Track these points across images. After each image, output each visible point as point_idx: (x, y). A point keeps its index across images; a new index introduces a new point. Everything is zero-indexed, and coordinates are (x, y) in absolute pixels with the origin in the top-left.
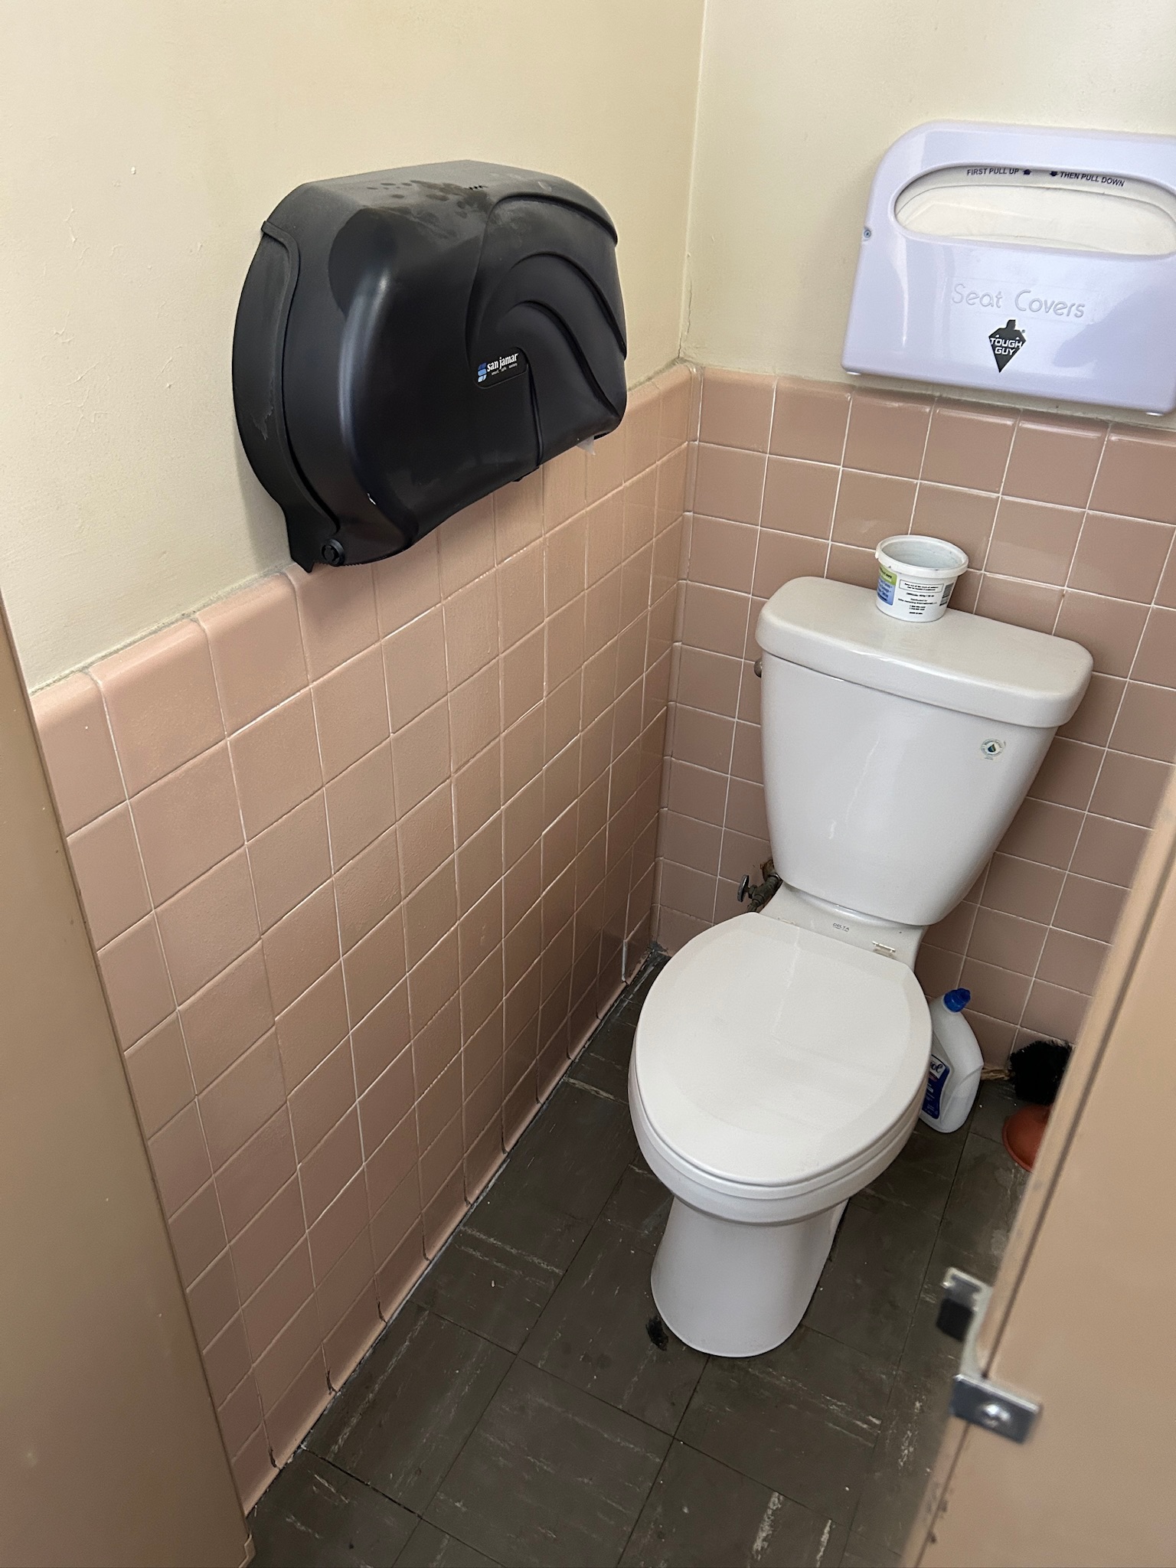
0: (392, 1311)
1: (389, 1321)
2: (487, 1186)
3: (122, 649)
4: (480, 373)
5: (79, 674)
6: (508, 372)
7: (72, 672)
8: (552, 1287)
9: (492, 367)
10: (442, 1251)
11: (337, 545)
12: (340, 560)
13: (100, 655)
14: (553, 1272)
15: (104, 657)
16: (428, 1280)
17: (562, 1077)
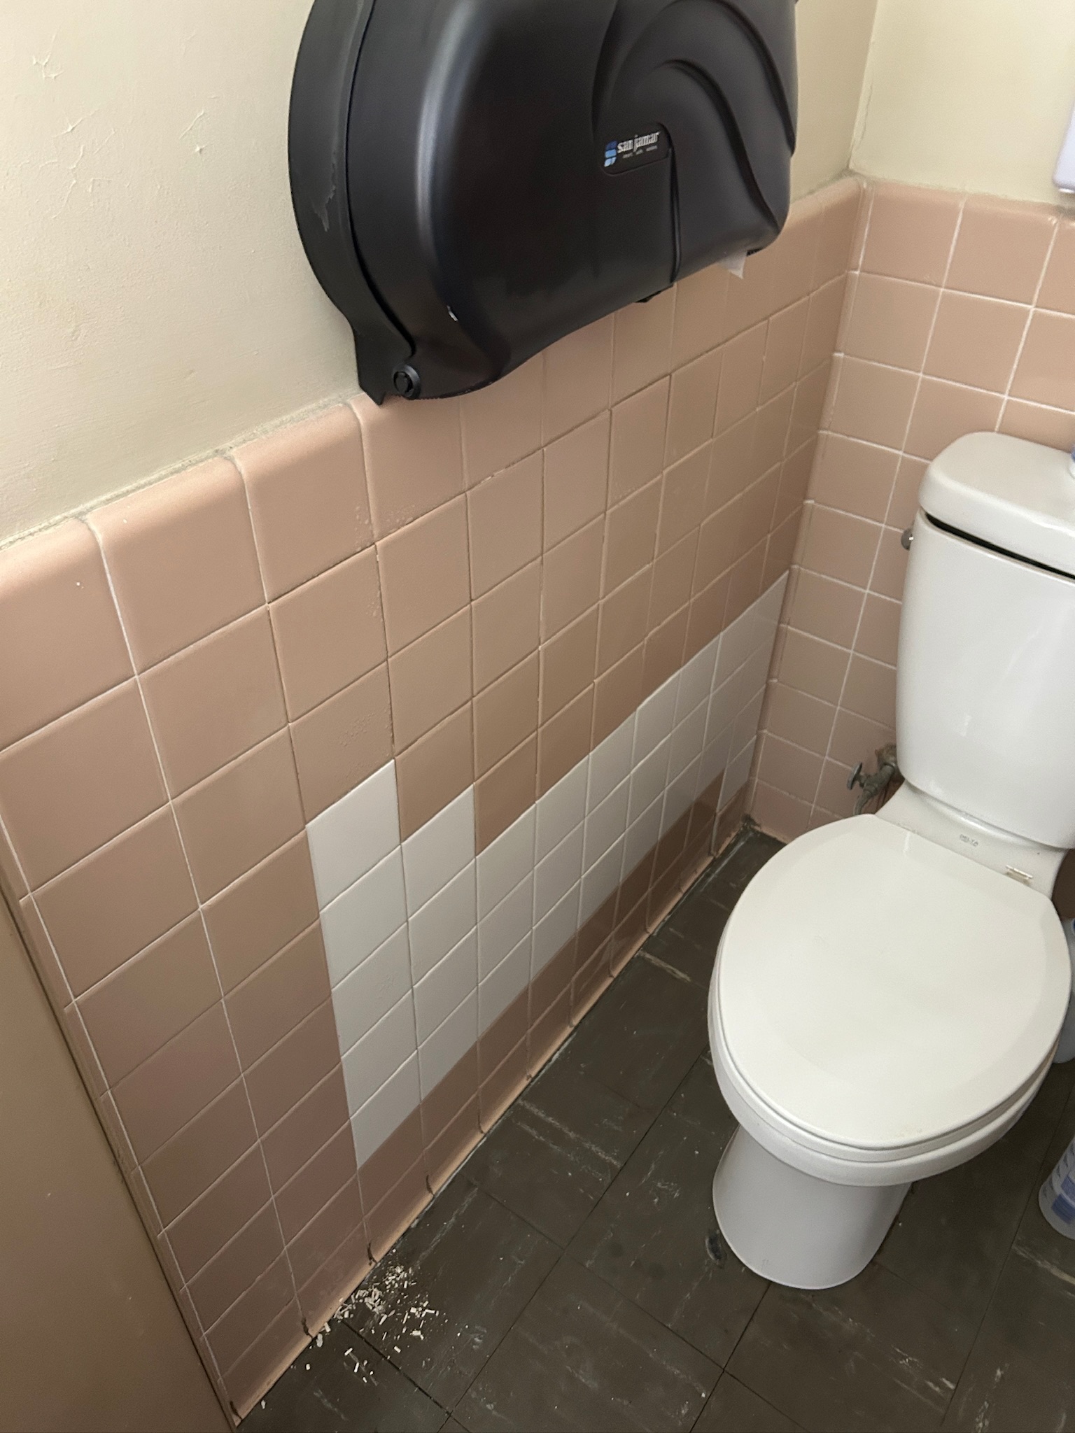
0: (441, 1184)
1: (436, 1193)
2: (550, 1060)
3: (133, 491)
4: (608, 154)
5: (71, 521)
6: (644, 158)
7: (66, 518)
8: (609, 1181)
9: (625, 147)
10: (498, 1124)
11: (412, 373)
12: (413, 392)
13: (103, 498)
14: (611, 1164)
15: (109, 501)
16: (479, 1153)
17: (639, 949)
